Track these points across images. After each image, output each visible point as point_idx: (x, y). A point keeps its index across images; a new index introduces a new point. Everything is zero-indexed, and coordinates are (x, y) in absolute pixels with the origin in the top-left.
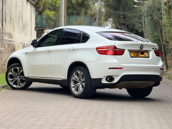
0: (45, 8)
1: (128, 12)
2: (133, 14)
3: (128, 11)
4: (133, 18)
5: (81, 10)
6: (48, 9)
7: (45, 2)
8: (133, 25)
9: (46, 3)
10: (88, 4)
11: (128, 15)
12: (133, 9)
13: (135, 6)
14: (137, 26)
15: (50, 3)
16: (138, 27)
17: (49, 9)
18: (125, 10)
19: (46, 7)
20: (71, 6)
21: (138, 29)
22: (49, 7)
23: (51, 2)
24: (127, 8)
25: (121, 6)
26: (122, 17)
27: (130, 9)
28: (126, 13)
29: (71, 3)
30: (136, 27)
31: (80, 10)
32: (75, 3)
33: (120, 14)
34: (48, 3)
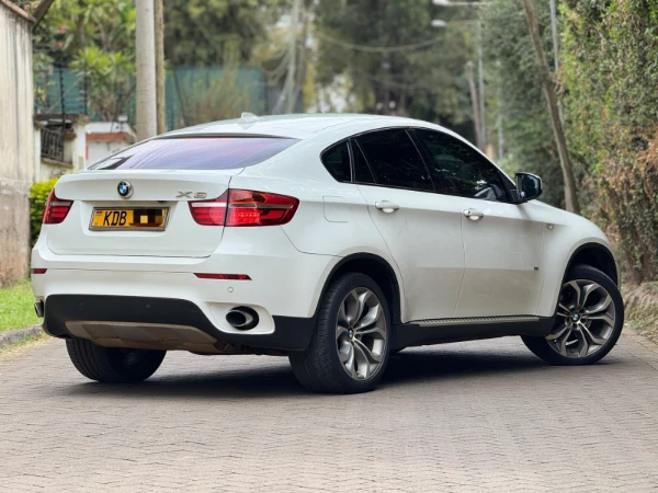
0: (83, 38)
1: (412, 47)
2: (431, 56)
3: (407, 42)
4: (429, 72)
5: (226, 45)
6: (92, 43)
7: (81, 17)
8: (431, 97)
9: (86, 21)
10: (252, 21)
11: (412, 58)
12: (428, 33)
13: (437, 23)
14: (447, 102)
15: (102, 21)
16: (452, 106)
17: (99, 43)
18: (396, 39)
19: (86, 35)
20: (184, 31)
21: (449, 111)
22: (97, 36)
23: (106, 16)
24: (404, 32)
25: (381, 23)
26: (386, 66)
27: (416, 34)
28: (401, 49)
29: (186, 15)
30: (444, 106)
31: (222, 43)
32: (202, 16)
33: (379, 54)
34: (91, 20)
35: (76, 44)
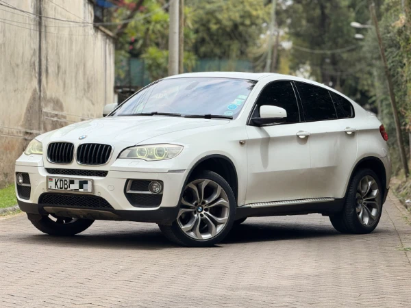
0: (148, 42)
1: (344, 50)
2: (355, 55)
3: (342, 47)
4: (354, 65)
5: (232, 47)
6: (154, 44)
7: (148, 29)
8: (357, 80)
9: (150, 32)
10: (247, 32)
11: (345, 56)
12: (354, 41)
13: (359, 36)
14: (365, 83)
15: (159, 31)
16: (368, 85)
17: (157, 45)
18: (336, 45)
19: (151, 40)
20: (207, 38)
21: (366, 88)
22: (156, 41)
23: (162, 29)
24: (340, 41)
25: (327, 35)
26: (328, 61)
27: (347, 42)
28: (338, 51)
29: (209, 29)
30: (363, 85)
31: (229, 46)
32: (218, 29)
33: (325, 54)
34: (153, 32)
35: (145, 45)
